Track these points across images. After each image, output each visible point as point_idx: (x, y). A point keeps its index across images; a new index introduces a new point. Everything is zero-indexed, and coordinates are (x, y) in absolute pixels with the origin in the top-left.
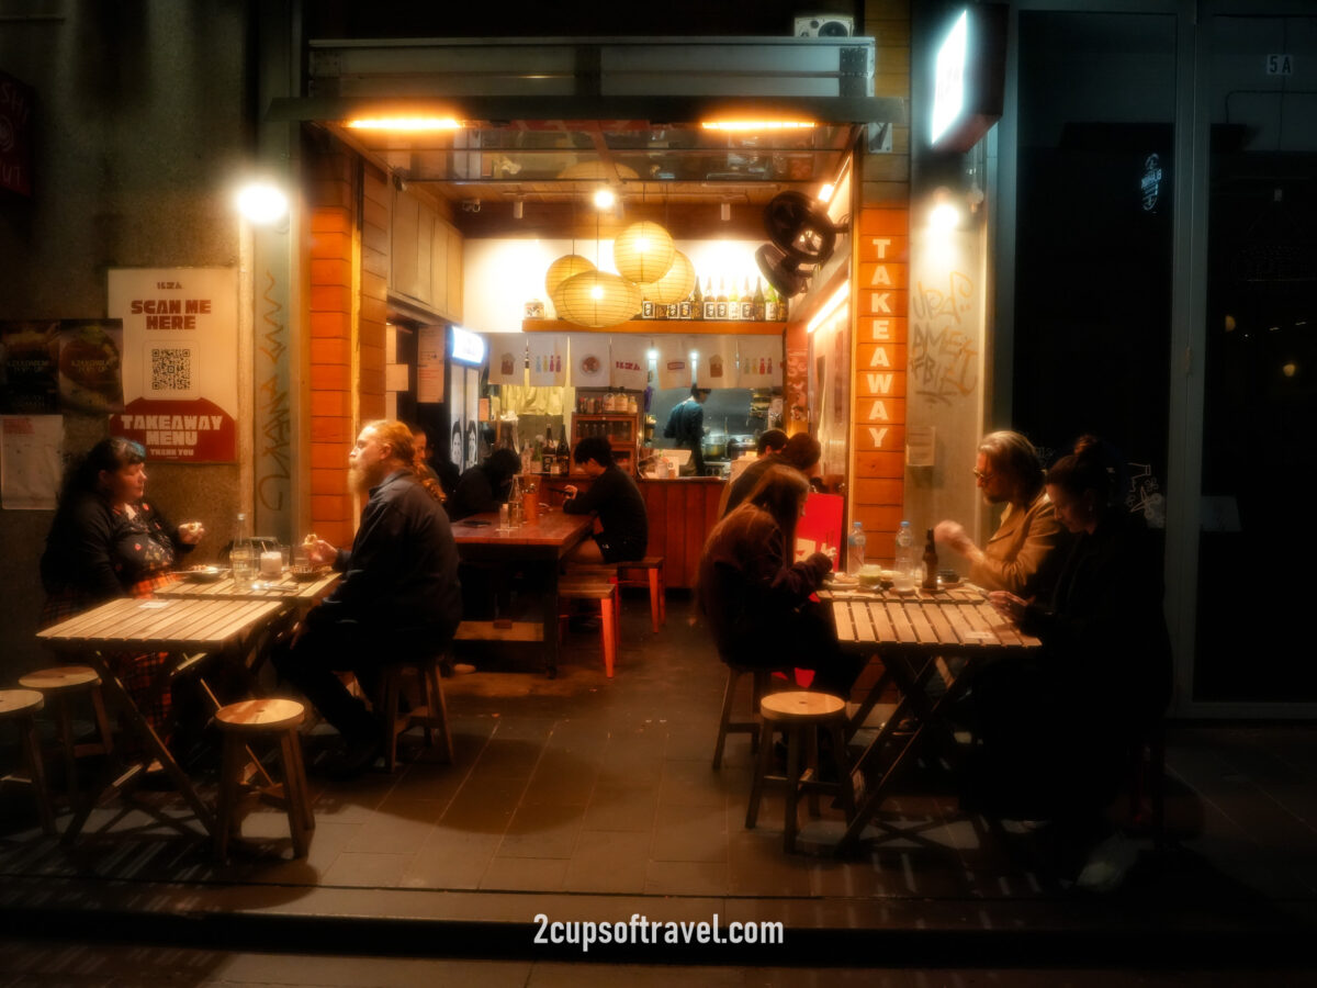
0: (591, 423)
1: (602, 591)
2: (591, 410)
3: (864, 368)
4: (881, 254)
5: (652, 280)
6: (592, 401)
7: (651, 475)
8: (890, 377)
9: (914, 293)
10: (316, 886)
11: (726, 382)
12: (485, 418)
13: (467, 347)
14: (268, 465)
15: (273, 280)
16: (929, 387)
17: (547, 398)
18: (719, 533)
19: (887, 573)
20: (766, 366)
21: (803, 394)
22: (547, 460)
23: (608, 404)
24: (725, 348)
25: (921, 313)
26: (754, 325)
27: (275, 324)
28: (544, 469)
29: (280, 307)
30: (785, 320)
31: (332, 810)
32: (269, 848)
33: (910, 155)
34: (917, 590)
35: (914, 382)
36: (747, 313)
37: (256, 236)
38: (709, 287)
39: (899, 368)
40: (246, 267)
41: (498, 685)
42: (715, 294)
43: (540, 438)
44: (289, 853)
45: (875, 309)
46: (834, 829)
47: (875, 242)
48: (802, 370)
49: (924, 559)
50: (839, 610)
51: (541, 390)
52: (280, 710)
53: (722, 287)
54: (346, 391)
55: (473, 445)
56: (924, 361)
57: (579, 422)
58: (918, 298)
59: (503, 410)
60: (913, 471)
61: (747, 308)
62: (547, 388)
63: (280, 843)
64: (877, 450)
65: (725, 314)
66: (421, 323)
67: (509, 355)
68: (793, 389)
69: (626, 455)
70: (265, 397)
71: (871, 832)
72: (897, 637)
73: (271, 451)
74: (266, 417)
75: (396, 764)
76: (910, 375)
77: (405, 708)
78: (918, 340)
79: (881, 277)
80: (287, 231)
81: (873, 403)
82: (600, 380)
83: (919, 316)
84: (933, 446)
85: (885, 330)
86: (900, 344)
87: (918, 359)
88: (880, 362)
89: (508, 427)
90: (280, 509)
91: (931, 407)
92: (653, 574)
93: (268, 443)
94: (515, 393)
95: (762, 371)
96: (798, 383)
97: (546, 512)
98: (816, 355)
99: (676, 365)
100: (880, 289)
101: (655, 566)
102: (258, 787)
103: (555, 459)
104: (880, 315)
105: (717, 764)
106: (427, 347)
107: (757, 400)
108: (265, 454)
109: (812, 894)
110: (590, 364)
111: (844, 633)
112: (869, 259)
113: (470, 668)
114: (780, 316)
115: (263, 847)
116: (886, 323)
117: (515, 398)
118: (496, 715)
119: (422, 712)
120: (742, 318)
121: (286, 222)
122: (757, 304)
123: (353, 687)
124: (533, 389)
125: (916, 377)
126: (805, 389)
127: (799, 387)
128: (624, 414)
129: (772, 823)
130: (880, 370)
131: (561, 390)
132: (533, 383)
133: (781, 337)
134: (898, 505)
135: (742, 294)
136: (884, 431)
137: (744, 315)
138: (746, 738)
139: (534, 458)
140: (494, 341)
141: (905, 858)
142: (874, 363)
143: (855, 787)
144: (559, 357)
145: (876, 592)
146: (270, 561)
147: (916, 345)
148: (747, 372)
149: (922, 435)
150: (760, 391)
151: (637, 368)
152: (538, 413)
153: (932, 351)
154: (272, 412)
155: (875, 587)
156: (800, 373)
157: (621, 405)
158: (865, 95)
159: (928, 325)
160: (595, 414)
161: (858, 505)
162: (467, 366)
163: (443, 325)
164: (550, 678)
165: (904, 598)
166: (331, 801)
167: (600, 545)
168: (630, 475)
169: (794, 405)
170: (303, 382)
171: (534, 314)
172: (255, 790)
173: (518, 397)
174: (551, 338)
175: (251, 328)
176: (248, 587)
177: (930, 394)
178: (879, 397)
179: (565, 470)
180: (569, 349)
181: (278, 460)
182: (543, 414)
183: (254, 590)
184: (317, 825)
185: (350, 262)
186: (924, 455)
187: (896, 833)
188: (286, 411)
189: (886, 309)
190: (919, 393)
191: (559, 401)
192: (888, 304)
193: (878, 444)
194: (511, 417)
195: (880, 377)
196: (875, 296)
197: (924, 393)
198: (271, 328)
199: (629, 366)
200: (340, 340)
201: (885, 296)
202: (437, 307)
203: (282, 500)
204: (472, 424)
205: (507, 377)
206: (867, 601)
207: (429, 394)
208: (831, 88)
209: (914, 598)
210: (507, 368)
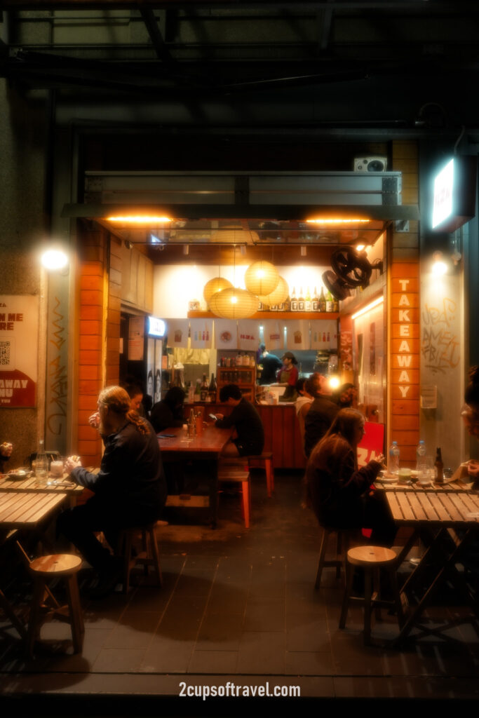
0: (229, 372)
1: (242, 476)
2: (228, 365)
3: (395, 352)
4: (404, 288)
5: (266, 294)
6: (229, 359)
7: (264, 403)
8: (410, 357)
9: (423, 310)
10: (89, 673)
11: (304, 346)
12: (165, 367)
13: (157, 327)
14: (53, 408)
15: (59, 303)
16: (433, 363)
17: (200, 355)
18: (318, 452)
19: (414, 472)
20: (326, 337)
21: (350, 355)
22: (204, 394)
23: (238, 362)
24: (302, 327)
25: (427, 320)
26: (320, 314)
27: (59, 327)
28: (202, 399)
29: (62, 317)
30: (337, 311)
31: (94, 620)
32: (59, 647)
33: (419, 233)
34: (432, 482)
35: (424, 360)
36: (316, 308)
37: (49, 276)
38: (294, 293)
39: (416, 352)
40: (43, 295)
41: (184, 534)
42: (297, 296)
43: (199, 380)
44: (70, 650)
45: (401, 319)
46: (391, 629)
47: (401, 281)
48: (350, 342)
49: (436, 465)
50: (390, 497)
51: (196, 351)
52: (68, 562)
53: (301, 292)
54: (99, 365)
55: (159, 383)
56: (429, 348)
57: (222, 372)
58: (426, 314)
59: (175, 362)
60: (425, 411)
61: (316, 304)
62: (200, 350)
63: (65, 643)
64: (404, 399)
65: (303, 308)
66: (131, 315)
67: (179, 331)
68: (344, 352)
69: (248, 391)
70: (53, 369)
71: (415, 631)
72: (427, 516)
73: (55, 400)
74: (52, 380)
75: (129, 588)
76: (422, 356)
77: (134, 554)
78: (426, 337)
79: (404, 301)
80: (67, 275)
81: (401, 372)
82: (231, 345)
83: (425, 322)
84: (436, 397)
85: (407, 331)
86: (416, 339)
87: (427, 347)
88: (404, 349)
89: (178, 372)
90: (60, 433)
91: (434, 375)
92: (268, 463)
93: (53, 395)
94: (181, 352)
95: (324, 340)
96: (347, 349)
97: (206, 427)
98: (356, 333)
99: (275, 337)
100: (404, 308)
101: (269, 458)
102: (52, 609)
103: (208, 393)
104: (404, 323)
105: (317, 586)
106: (134, 328)
107: (321, 356)
108: (51, 402)
109: (384, 674)
110: (226, 336)
111: (397, 515)
112: (396, 291)
113: (166, 523)
114: (335, 309)
115: (54, 646)
116: (407, 327)
117: (181, 354)
118: (184, 554)
119: (143, 555)
120: (313, 310)
121: (68, 269)
122: (321, 302)
123: (100, 537)
124: (191, 350)
125: (425, 357)
126: (351, 353)
127: (347, 351)
128: (248, 367)
129: (356, 626)
130: (404, 353)
131: (208, 350)
132: (193, 347)
133: (335, 321)
134: (418, 431)
135: (313, 297)
136: (407, 388)
137: (314, 309)
138: (334, 569)
139: (196, 393)
140: (171, 323)
141: (436, 649)
142: (401, 349)
143: (403, 603)
144: (208, 332)
145: (409, 485)
146: (56, 467)
147: (425, 339)
148: (315, 339)
149: (429, 390)
150: (323, 351)
151: (252, 338)
152: (195, 363)
153: (434, 343)
154: (56, 378)
155: (408, 482)
156: (348, 343)
157: (245, 362)
158: (396, 204)
159: (431, 328)
160: (231, 367)
161: (393, 430)
162: (156, 338)
163: (144, 316)
164: (213, 529)
165: (426, 490)
166: (92, 614)
167: (237, 446)
168: (251, 402)
169: (345, 362)
170: (75, 361)
171: (194, 308)
172: (50, 611)
173: (183, 354)
174: (204, 321)
175: (46, 329)
176: (45, 483)
177: (433, 367)
178: (404, 369)
179: (214, 400)
180: (213, 328)
181: (60, 406)
182: (197, 363)
183: (48, 486)
184: (86, 630)
185: (102, 291)
186: (431, 402)
187: (427, 632)
188: (65, 377)
189: (407, 319)
190: (427, 366)
191: (207, 357)
192: (409, 317)
193: (404, 395)
194: (180, 366)
195: (404, 357)
196: (401, 312)
197: (430, 366)
198: (57, 330)
199: (248, 337)
200: (96, 337)
201: (407, 312)
202: (140, 306)
203: (62, 429)
204: (158, 371)
205: (178, 343)
206: (405, 491)
207: (135, 355)
208: (377, 200)
209: (431, 488)
210: (178, 338)
